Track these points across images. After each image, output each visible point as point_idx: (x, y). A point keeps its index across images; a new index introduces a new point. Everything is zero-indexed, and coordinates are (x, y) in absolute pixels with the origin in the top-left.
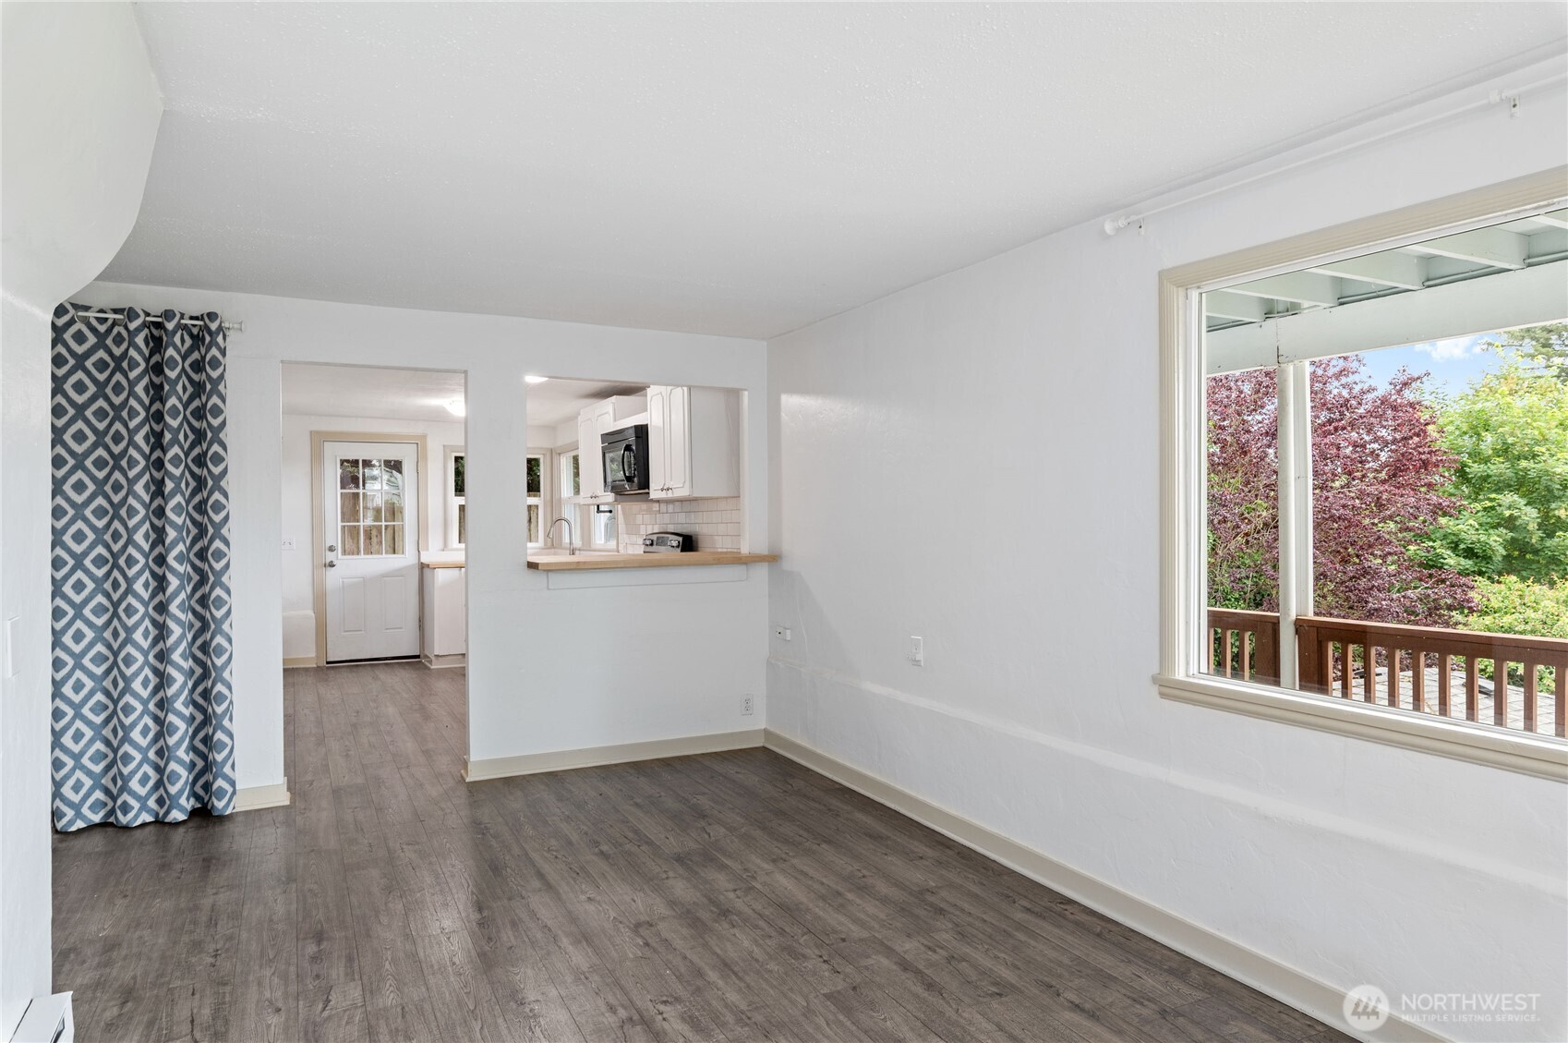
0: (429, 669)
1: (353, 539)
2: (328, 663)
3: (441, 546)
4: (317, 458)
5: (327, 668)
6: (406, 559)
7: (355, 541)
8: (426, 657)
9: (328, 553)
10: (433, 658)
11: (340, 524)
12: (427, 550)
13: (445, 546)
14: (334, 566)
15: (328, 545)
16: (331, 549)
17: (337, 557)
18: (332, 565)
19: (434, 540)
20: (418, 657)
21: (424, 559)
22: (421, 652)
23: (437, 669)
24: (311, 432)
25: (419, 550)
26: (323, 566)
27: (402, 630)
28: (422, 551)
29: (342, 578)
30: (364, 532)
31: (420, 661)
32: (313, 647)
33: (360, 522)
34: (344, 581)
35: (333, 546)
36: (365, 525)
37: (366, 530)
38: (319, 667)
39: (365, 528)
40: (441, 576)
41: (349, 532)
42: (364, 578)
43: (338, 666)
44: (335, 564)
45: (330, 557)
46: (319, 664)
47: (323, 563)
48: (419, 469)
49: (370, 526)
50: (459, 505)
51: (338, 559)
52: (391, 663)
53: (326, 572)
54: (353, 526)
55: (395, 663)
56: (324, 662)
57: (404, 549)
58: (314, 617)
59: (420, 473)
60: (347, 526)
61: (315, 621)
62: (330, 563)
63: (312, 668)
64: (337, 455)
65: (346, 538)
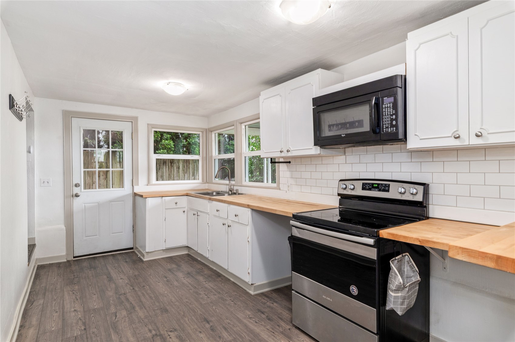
0: (141, 261)
1: (90, 177)
2: (74, 257)
3: (146, 183)
4: (67, 128)
5: (74, 260)
6: (127, 190)
7: (91, 178)
8: (137, 248)
9: (75, 188)
10: (145, 254)
11: (83, 170)
12: (138, 185)
13: (149, 183)
14: (79, 196)
15: (74, 183)
16: (77, 185)
17: (80, 190)
18: (77, 196)
19: (142, 179)
21: (137, 190)
22: (135, 244)
23: (148, 261)
24: (63, 111)
25: (133, 186)
26: (72, 196)
27: (122, 233)
28: (135, 187)
29: (84, 204)
30: (98, 175)
31: (134, 252)
32: (64, 248)
33: (95, 168)
34: (86, 205)
35: (78, 183)
36: (99, 171)
37: (100, 174)
38: (68, 261)
39: (99, 172)
40: (150, 202)
41: (86, 176)
42: (98, 203)
43: (81, 259)
44: (79, 195)
45: (76, 190)
46: (69, 259)
47: (72, 194)
48: (133, 137)
49: (103, 171)
50: (156, 159)
51: (81, 192)
52: (116, 254)
53: (74, 200)
54: (91, 171)
55: (118, 253)
56: (72, 257)
57: (125, 185)
58: (65, 229)
59: (133, 139)
60: (87, 171)
61: (65, 231)
62: (75, 194)
63: (63, 262)
64: (80, 127)
65: (86, 179)
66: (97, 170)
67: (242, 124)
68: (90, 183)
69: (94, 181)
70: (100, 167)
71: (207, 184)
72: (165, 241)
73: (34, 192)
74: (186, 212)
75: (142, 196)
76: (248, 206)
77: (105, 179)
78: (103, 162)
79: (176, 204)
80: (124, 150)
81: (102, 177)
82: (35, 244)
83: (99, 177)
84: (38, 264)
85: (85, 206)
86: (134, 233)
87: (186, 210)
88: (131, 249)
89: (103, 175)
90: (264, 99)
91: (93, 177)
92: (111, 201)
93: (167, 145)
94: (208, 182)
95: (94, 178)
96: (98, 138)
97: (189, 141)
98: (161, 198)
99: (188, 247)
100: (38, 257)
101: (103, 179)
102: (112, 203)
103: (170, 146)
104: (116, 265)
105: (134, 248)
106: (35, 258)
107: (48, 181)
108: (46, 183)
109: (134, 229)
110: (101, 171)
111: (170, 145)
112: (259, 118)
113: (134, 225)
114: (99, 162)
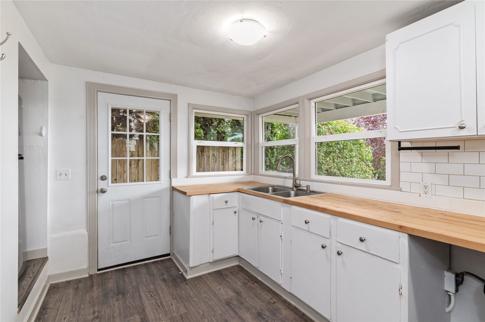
0: (185, 279)
1: (121, 165)
2: (99, 270)
3: (185, 174)
5: (98, 275)
6: (163, 183)
7: (122, 167)
8: (174, 254)
9: (100, 182)
10: (188, 270)
11: (110, 158)
12: (176, 177)
13: (189, 175)
14: (105, 192)
15: (100, 175)
16: (103, 178)
17: (107, 185)
18: (103, 191)
19: (181, 171)
20: (168, 255)
21: (175, 183)
22: (172, 249)
23: (192, 279)
24: (86, 83)
25: (170, 178)
26: (96, 192)
27: (157, 237)
28: (173, 180)
29: (111, 201)
30: (130, 164)
31: (170, 259)
32: (86, 259)
33: (127, 157)
34: (113, 202)
35: (104, 176)
36: (131, 159)
37: (131, 162)
38: (91, 276)
39: (131, 161)
40: (196, 201)
41: (117, 165)
42: (129, 200)
43: (108, 272)
44: (106, 190)
45: (102, 185)
46: (92, 273)
47: (96, 190)
48: (172, 119)
49: (134, 160)
50: (197, 146)
51: (108, 186)
52: (149, 263)
53: (98, 197)
54: (122, 160)
55: (152, 262)
56: (96, 270)
57: (161, 177)
58: (87, 235)
59: (172, 121)
60: (118, 160)
61: (87, 238)
62: (101, 190)
63: (84, 278)
64: (108, 104)
65: (117, 168)
66: (128, 158)
67: (311, 100)
68: (121, 172)
69: (125, 169)
70: (132, 156)
71: (252, 176)
72: (213, 252)
73: (47, 188)
74: (237, 213)
75: (184, 193)
76: (401, 229)
77: (137, 168)
78: (134, 152)
79: (226, 202)
80: (161, 134)
81: (133, 166)
82: (48, 257)
83: (130, 165)
84: (51, 283)
85: (113, 204)
86: (172, 236)
87: (236, 210)
88: (167, 256)
89: (134, 164)
90: (400, 44)
91: (125, 165)
92: (145, 197)
93: (197, 133)
94: (253, 173)
95: (125, 167)
96: (130, 126)
97: (218, 130)
98: (208, 196)
99: (238, 256)
100: (52, 273)
101: (135, 168)
102: (146, 199)
103: (200, 135)
104: (152, 287)
105: (171, 254)
106: (48, 274)
107: (66, 173)
108: (63, 176)
109: (171, 231)
110: (133, 160)
111: (200, 133)
112: (385, 77)
113: (171, 226)
114: (130, 151)
